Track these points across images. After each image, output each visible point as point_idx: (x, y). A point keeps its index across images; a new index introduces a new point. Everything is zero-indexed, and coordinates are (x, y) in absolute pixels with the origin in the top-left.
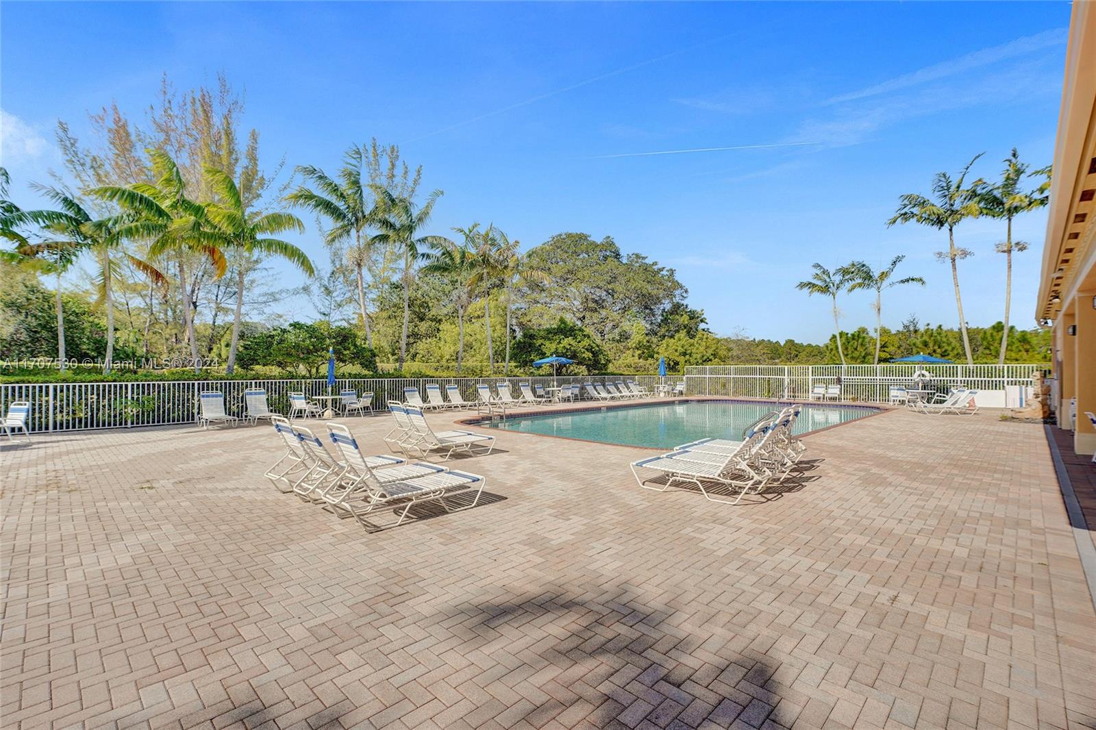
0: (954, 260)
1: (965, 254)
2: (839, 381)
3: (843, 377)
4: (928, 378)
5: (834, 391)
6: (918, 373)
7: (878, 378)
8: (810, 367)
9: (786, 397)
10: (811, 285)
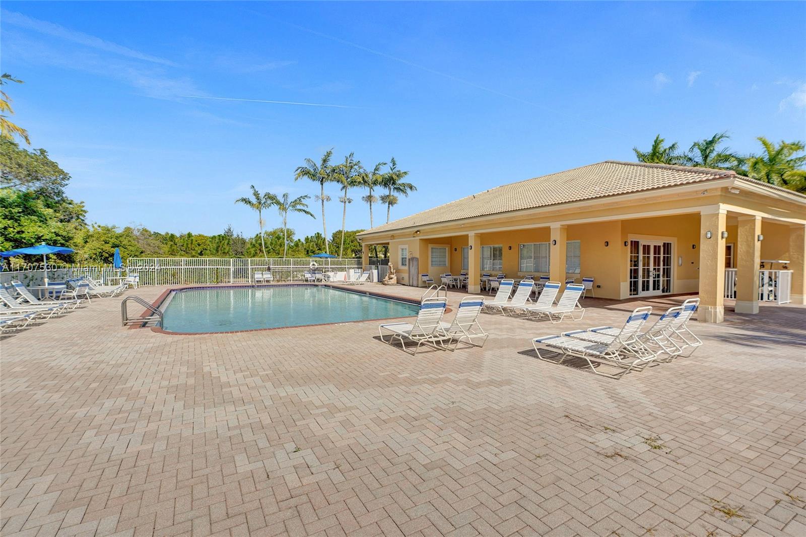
0: (323, 201)
1: (328, 199)
2: (269, 269)
3: (271, 267)
4: (316, 266)
5: (268, 276)
6: (312, 263)
7: (291, 266)
8: (249, 259)
9: (232, 282)
10: (246, 201)
